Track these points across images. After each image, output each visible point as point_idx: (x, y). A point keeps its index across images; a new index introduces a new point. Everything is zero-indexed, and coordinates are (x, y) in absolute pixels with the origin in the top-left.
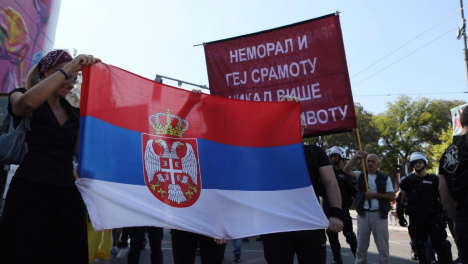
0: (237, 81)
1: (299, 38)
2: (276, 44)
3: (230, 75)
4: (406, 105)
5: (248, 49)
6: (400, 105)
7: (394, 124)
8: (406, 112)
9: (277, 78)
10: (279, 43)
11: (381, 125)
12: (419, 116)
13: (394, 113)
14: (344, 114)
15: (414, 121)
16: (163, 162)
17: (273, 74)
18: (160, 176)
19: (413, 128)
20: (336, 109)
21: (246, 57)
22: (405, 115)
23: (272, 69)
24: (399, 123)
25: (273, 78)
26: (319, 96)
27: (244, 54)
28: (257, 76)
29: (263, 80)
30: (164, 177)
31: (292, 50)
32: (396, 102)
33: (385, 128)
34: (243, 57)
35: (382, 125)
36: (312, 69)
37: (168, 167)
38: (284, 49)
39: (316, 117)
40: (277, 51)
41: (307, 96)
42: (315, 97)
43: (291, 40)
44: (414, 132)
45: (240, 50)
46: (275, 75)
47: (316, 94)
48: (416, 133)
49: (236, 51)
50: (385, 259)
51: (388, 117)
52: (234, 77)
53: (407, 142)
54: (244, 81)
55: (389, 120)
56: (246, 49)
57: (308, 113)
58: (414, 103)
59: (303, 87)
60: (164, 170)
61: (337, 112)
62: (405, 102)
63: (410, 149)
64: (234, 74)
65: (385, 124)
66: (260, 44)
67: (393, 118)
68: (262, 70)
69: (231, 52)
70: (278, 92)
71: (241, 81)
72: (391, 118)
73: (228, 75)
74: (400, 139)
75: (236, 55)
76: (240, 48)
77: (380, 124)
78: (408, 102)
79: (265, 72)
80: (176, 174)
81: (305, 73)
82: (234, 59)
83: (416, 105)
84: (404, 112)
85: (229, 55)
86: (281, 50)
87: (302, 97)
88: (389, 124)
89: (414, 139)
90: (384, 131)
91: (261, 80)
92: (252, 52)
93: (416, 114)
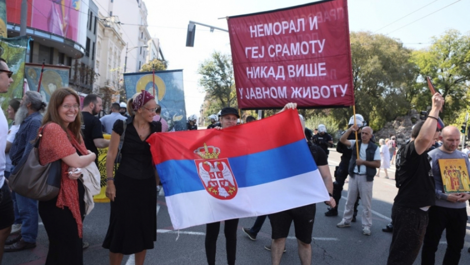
0: (255, 55)
1: (310, 18)
2: (289, 22)
3: (250, 48)
4: (453, 40)
5: (266, 26)
6: (446, 40)
7: (436, 60)
8: (452, 47)
9: (289, 55)
10: (292, 22)
11: (421, 62)
12: (466, 52)
13: (437, 49)
14: (344, 91)
15: (459, 59)
16: (211, 175)
17: (286, 50)
18: (211, 184)
19: (457, 66)
20: (337, 86)
21: (263, 32)
22: (449, 51)
23: (286, 46)
24: (442, 59)
25: (286, 54)
26: (325, 74)
27: (262, 30)
28: (273, 51)
29: (277, 56)
30: (214, 184)
31: (304, 30)
32: (441, 37)
33: (426, 65)
34: (261, 33)
35: (423, 61)
36: (320, 49)
37: (215, 178)
38: (297, 28)
39: (320, 92)
40: (291, 29)
41: (313, 73)
42: (320, 74)
43: (303, 20)
44: (457, 70)
45: (259, 26)
46: (287, 52)
47: (322, 72)
48: (459, 71)
49: (255, 27)
50: (367, 212)
51: (431, 53)
52: (253, 51)
53: (448, 80)
54: (261, 55)
55: (431, 56)
56: (264, 26)
57: (313, 88)
58: (463, 37)
59: (311, 65)
60: (213, 180)
61: (338, 89)
62: (452, 37)
63: (449, 88)
64: (254, 48)
65: (426, 61)
66: (276, 21)
67: (435, 54)
68: (277, 46)
69: (251, 27)
70: (289, 67)
71: (260, 55)
72: (434, 54)
73: (247, 49)
74: (440, 77)
75: (256, 30)
76: (258, 24)
77: (421, 60)
78: (455, 36)
79: (279, 48)
80: (220, 181)
81: (313, 52)
82: (254, 34)
83: (465, 40)
84: (450, 48)
85: (249, 29)
86: (294, 28)
87: (309, 73)
88: (431, 60)
89: (456, 77)
90: (424, 68)
91: (276, 54)
92: (269, 29)
93: (463, 50)
